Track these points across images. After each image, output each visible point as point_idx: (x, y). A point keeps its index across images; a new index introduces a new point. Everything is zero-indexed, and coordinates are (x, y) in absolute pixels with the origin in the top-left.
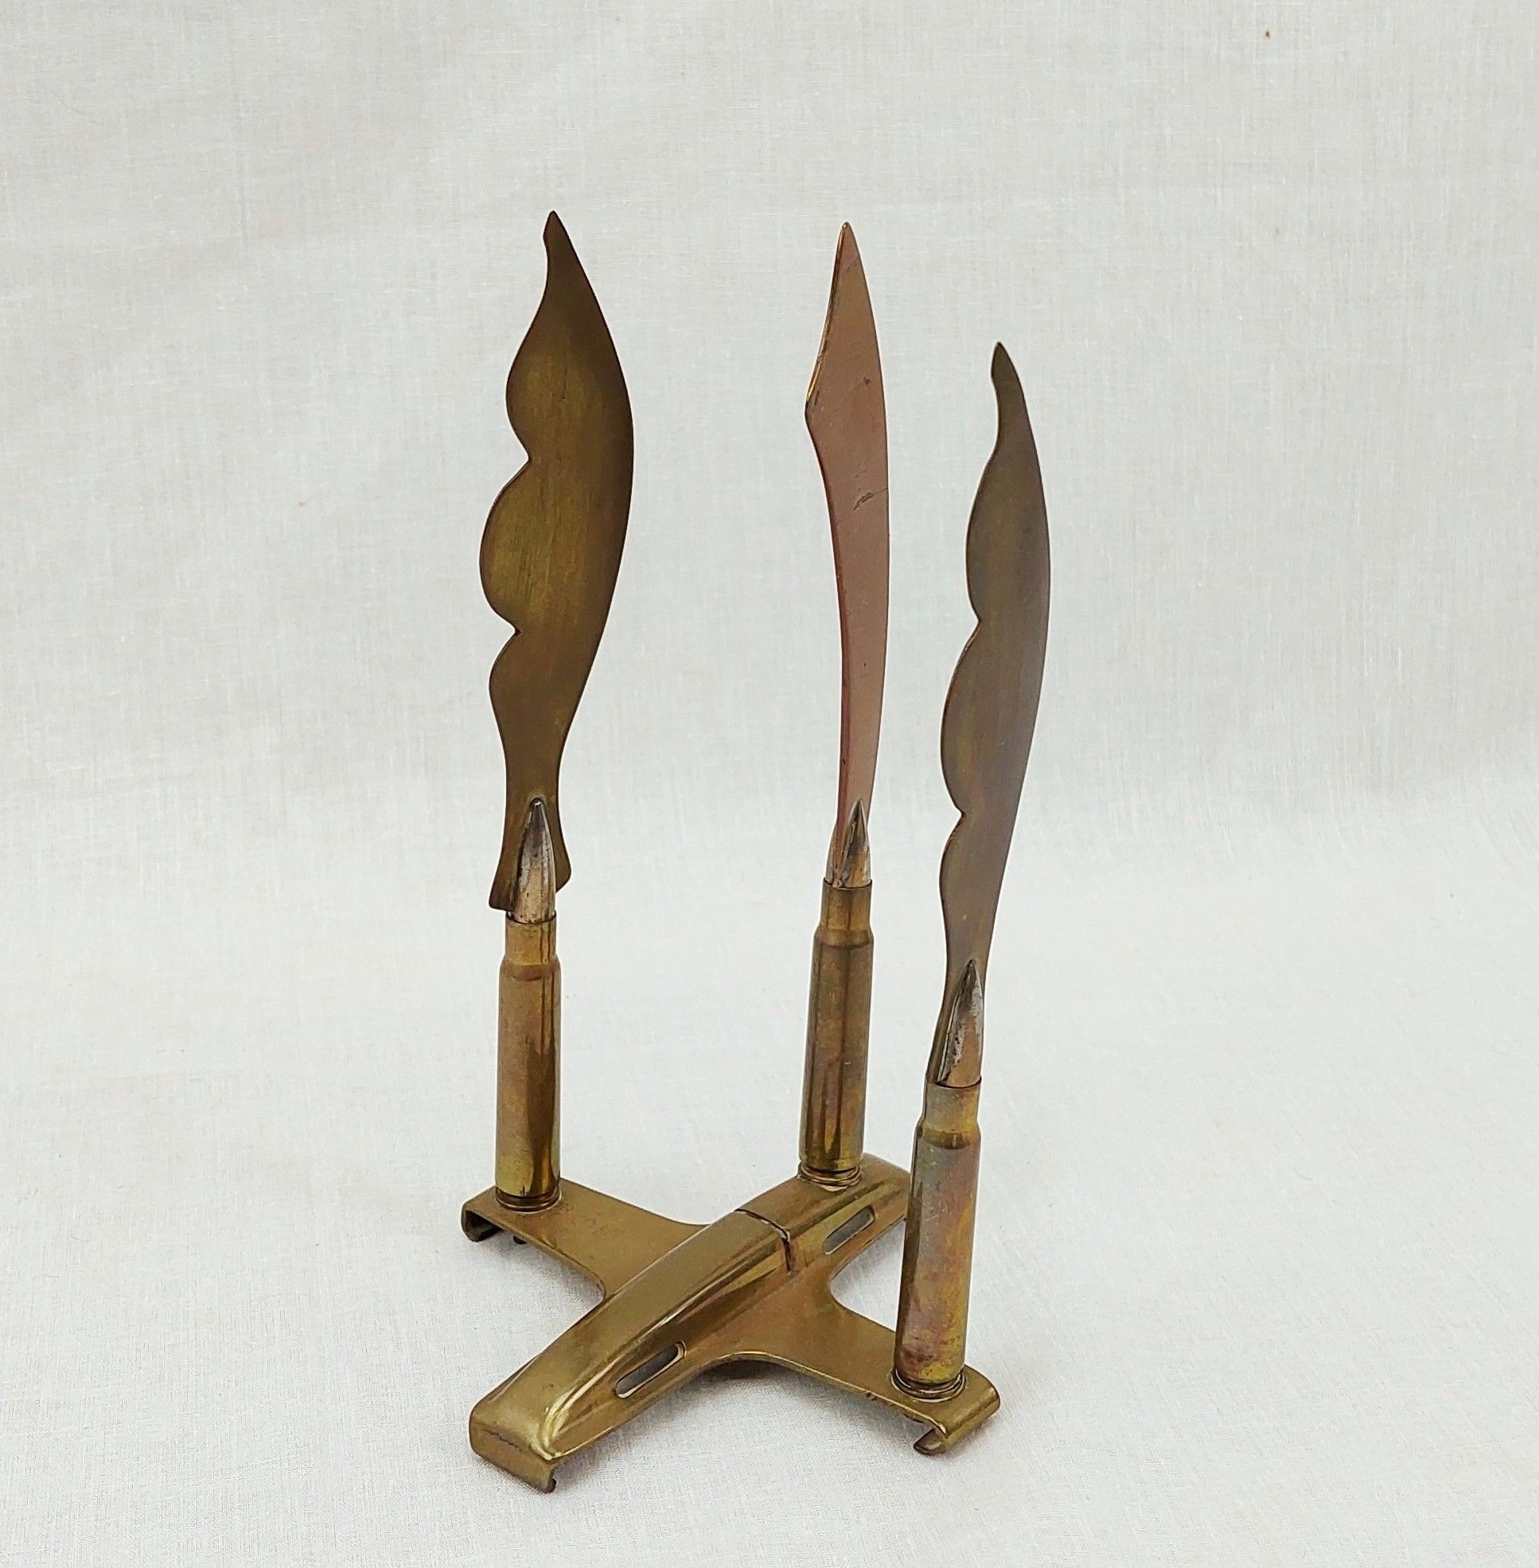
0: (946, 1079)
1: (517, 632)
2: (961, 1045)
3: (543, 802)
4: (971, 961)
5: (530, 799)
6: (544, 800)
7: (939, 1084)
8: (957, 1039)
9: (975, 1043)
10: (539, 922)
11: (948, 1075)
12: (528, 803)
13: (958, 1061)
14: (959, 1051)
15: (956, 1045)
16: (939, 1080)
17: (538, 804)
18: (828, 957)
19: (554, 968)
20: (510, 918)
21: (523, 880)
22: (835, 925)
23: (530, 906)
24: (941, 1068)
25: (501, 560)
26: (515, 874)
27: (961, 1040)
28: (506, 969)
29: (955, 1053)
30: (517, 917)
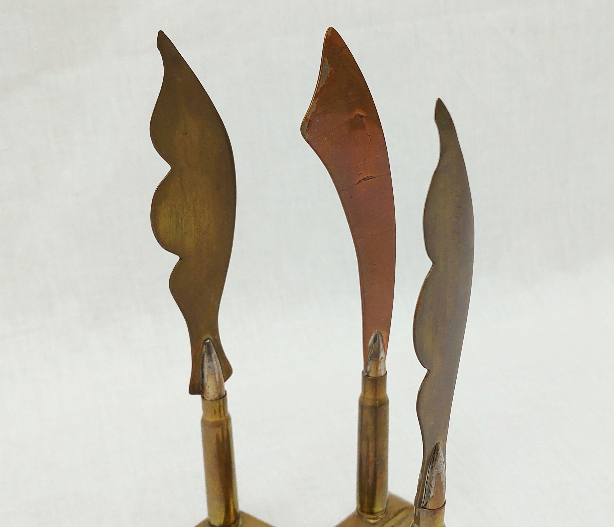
0: (426, 505)
1: (181, 259)
2: (433, 488)
3: (211, 339)
4: (437, 443)
5: (204, 338)
6: (211, 338)
7: (422, 507)
8: (431, 485)
9: (440, 486)
10: (216, 400)
11: (427, 503)
12: (202, 341)
13: (432, 497)
14: (432, 491)
15: (431, 488)
16: (422, 506)
17: (208, 341)
18: (367, 413)
19: (228, 420)
20: (203, 398)
21: (206, 380)
22: (370, 396)
23: (211, 391)
24: (423, 500)
25: (164, 222)
26: (201, 377)
27: (433, 486)
28: (204, 422)
29: (430, 492)
30: (205, 397)
